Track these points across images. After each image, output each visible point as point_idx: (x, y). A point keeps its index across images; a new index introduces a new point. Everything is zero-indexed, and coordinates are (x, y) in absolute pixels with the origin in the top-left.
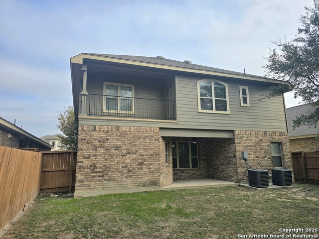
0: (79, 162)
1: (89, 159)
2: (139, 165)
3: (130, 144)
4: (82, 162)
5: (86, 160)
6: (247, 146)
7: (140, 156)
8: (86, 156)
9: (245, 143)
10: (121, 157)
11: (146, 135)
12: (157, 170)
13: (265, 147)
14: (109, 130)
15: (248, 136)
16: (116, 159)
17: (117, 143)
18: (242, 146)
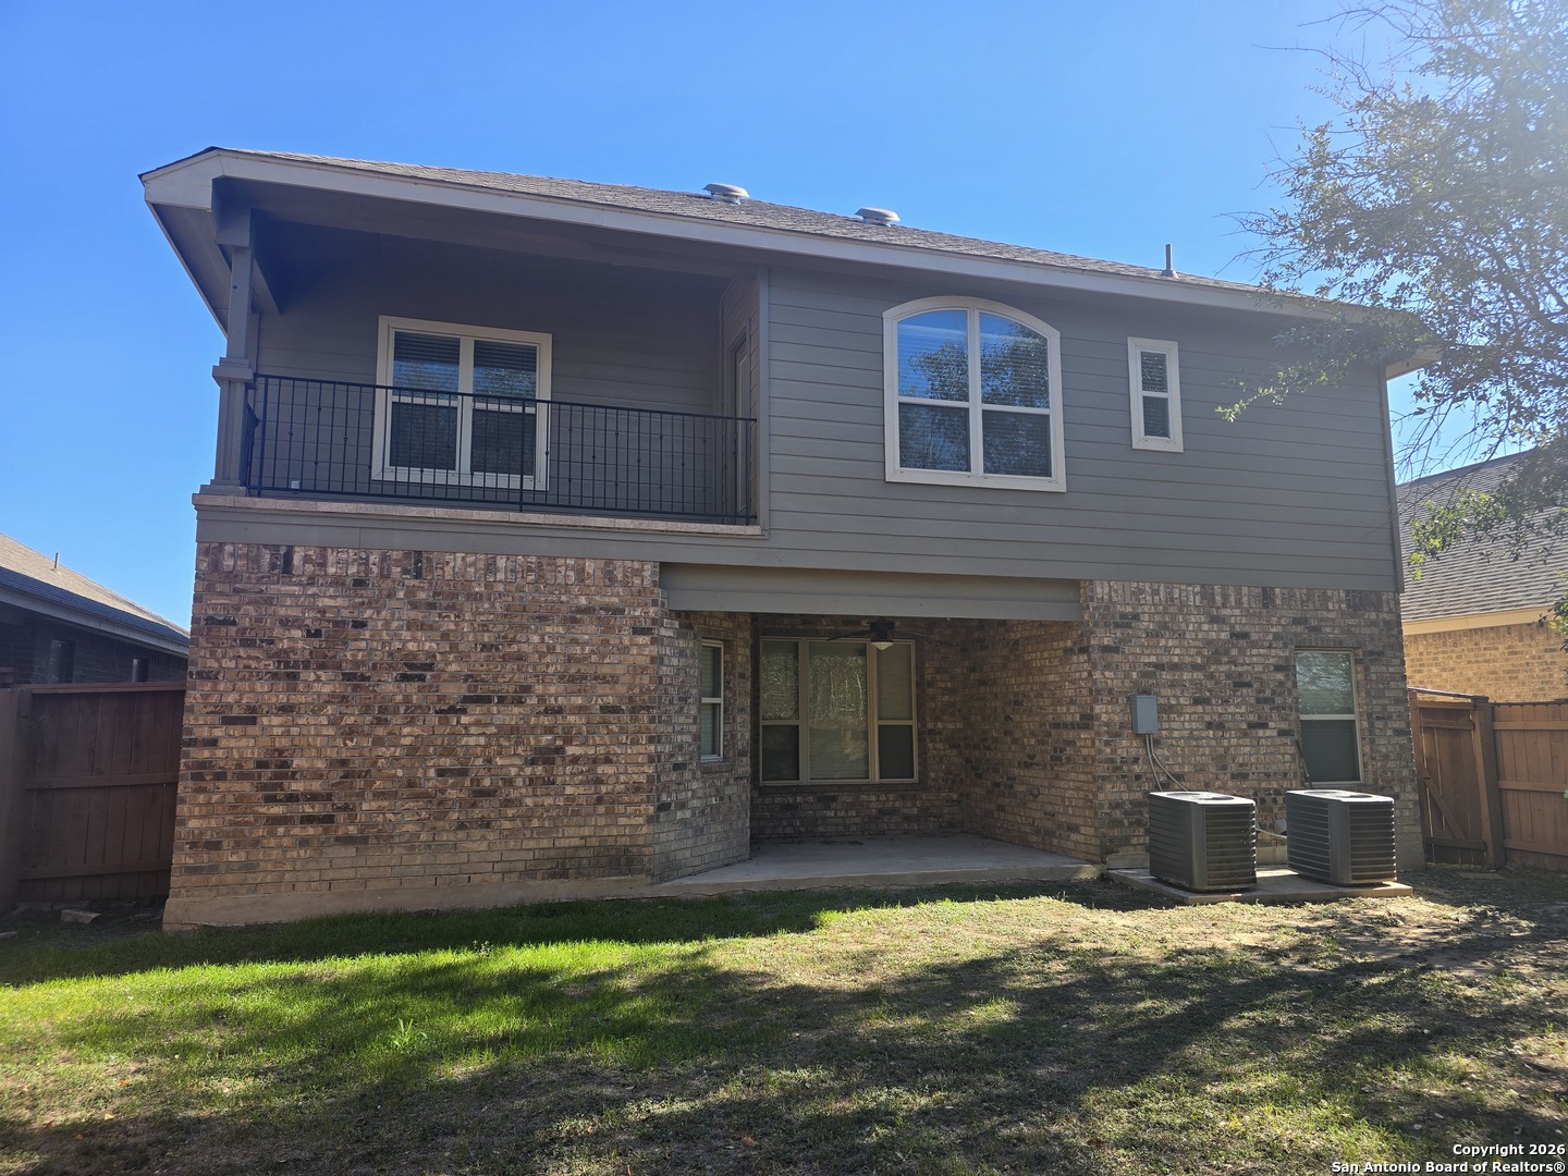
0: (193, 743)
1: (252, 730)
2: (533, 762)
3: (484, 647)
4: (213, 743)
5: (236, 730)
6: (1160, 666)
7: (546, 712)
8: (236, 712)
9: (1149, 651)
10: (434, 719)
11: (583, 601)
12: (637, 788)
13: (1260, 672)
14: (368, 571)
15: (1165, 612)
16: (406, 730)
17: (411, 646)
18: (1127, 665)
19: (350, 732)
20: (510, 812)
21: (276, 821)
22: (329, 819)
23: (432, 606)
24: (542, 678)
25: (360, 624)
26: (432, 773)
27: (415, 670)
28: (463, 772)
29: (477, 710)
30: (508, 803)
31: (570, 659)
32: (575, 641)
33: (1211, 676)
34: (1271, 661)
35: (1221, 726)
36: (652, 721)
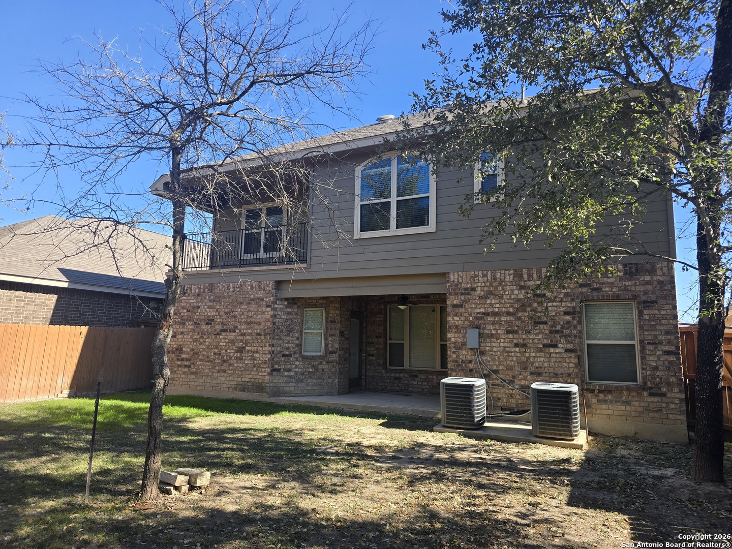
2: (237, 352)
3: (226, 313)
6: (486, 314)
7: (241, 335)
9: (480, 306)
10: (213, 337)
11: (252, 296)
12: (265, 363)
13: (553, 316)
14: (200, 291)
15: (491, 285)
16: (207, 340)
17: (209, 314)
18: (467, 314)
19: (195, 341)
20: (231, 368)
21: (179, 366)
22: (189, 367)
23: (214, 301)
24: (240, 323)
25: (198, 308)
26: (212, 354)
27: (210, 321)
28: (220, 354)
29: (223, 334)
30: (230, 365)
31: (248, 317)
32: (249, 311)
33: (519, 318)
34: (561, 309)
35: (524, 345)
36: (270, 339)
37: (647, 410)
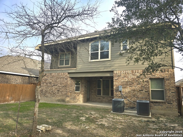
2: (57, 91)
3: (55, 81)
6: (124, 82)
7: (59, 87)
9: (122, 80)
10: (51, 87)
11: (62, 77)
12: (65, 94)
15: (125, 74)
17: (50, 81)
18: (119, 82)
20: (56, 95)
21: (42, 95)
22: (45, 95)
23: (52, 78)
25: (47, 79)
28: (53, 92)
29: (54, 86)
32: (61, 80)
33: (133, 83)
35: (134, 90)
36: (66, 88)
37: (167, 107)
